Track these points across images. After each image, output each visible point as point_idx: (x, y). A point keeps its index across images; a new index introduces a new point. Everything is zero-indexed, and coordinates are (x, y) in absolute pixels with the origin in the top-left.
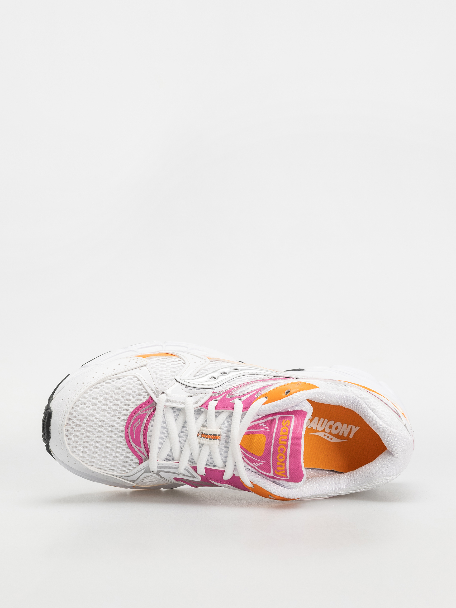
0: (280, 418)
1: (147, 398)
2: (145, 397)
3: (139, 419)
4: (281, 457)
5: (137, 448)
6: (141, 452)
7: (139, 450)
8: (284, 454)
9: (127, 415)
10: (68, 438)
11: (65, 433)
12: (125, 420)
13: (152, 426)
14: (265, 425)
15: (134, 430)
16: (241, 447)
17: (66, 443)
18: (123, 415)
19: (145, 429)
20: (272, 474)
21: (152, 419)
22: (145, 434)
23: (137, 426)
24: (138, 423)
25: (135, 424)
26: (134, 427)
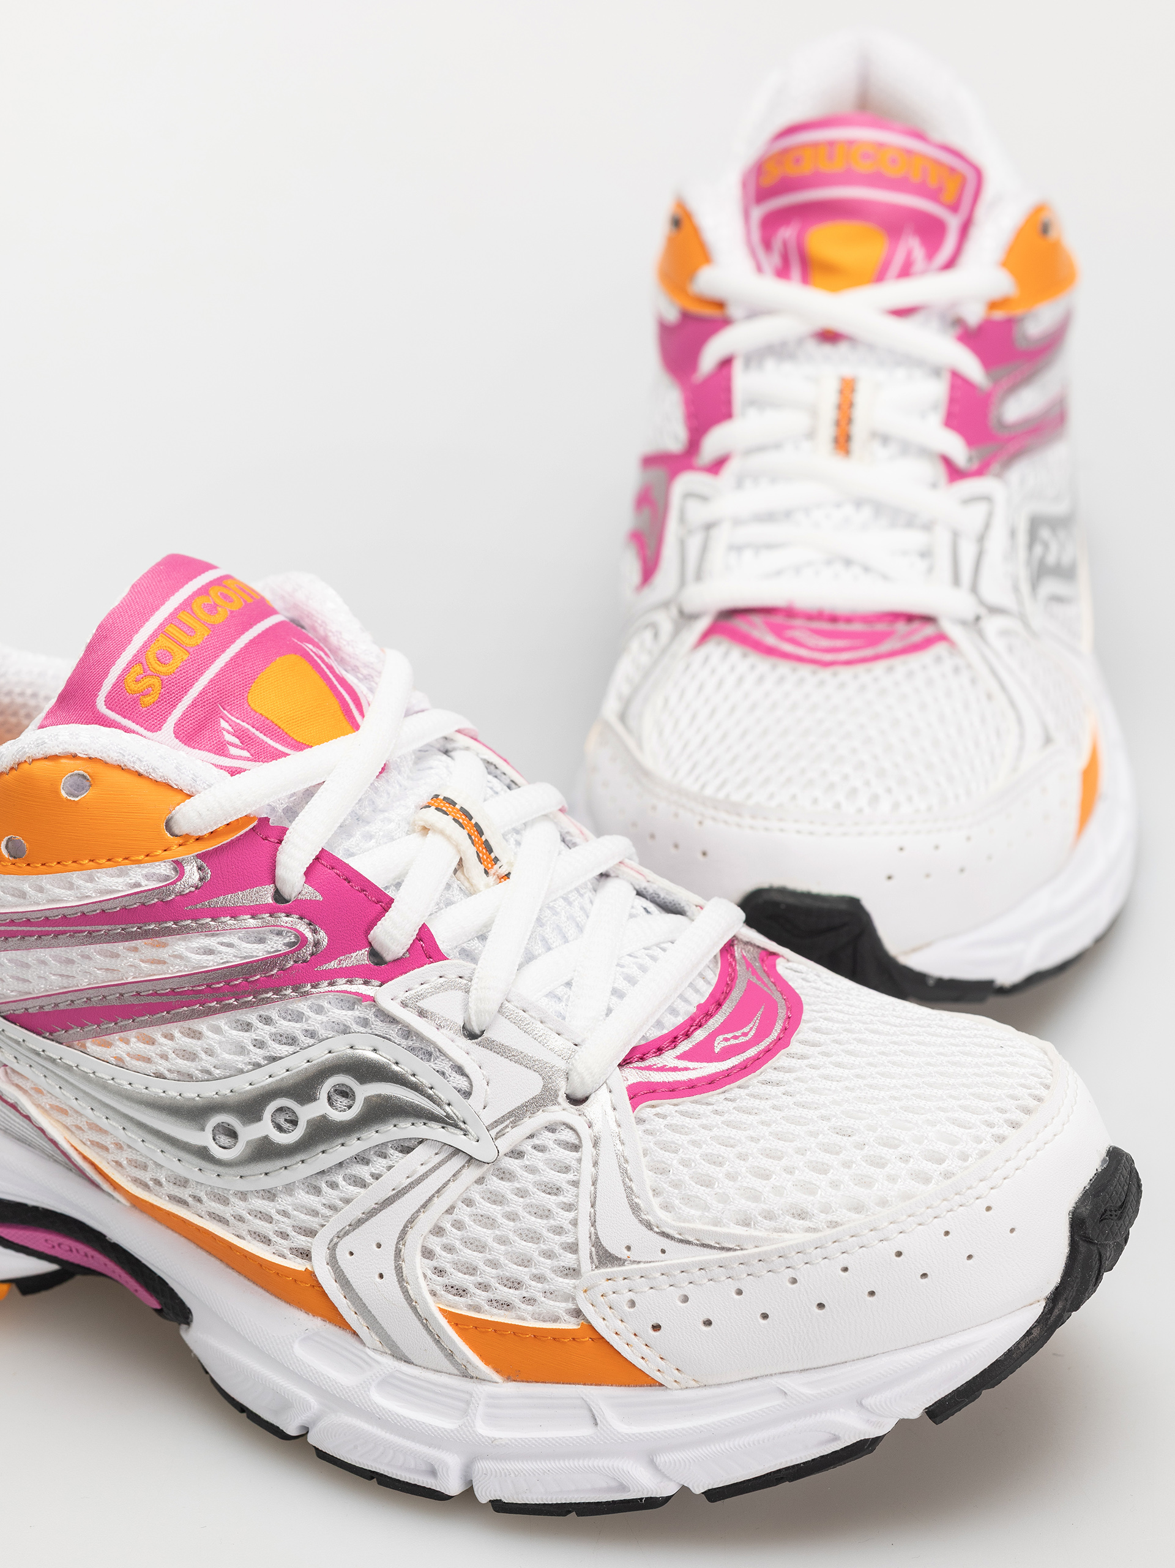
2: (656, 1114)
8: (207, 595)
9: (761, 1081)
12: (777, 1068)
16: (356, 727)
23: (738, 1033)
24: (726, 1040)
25: (737, 1041)
26: (752, 1034)
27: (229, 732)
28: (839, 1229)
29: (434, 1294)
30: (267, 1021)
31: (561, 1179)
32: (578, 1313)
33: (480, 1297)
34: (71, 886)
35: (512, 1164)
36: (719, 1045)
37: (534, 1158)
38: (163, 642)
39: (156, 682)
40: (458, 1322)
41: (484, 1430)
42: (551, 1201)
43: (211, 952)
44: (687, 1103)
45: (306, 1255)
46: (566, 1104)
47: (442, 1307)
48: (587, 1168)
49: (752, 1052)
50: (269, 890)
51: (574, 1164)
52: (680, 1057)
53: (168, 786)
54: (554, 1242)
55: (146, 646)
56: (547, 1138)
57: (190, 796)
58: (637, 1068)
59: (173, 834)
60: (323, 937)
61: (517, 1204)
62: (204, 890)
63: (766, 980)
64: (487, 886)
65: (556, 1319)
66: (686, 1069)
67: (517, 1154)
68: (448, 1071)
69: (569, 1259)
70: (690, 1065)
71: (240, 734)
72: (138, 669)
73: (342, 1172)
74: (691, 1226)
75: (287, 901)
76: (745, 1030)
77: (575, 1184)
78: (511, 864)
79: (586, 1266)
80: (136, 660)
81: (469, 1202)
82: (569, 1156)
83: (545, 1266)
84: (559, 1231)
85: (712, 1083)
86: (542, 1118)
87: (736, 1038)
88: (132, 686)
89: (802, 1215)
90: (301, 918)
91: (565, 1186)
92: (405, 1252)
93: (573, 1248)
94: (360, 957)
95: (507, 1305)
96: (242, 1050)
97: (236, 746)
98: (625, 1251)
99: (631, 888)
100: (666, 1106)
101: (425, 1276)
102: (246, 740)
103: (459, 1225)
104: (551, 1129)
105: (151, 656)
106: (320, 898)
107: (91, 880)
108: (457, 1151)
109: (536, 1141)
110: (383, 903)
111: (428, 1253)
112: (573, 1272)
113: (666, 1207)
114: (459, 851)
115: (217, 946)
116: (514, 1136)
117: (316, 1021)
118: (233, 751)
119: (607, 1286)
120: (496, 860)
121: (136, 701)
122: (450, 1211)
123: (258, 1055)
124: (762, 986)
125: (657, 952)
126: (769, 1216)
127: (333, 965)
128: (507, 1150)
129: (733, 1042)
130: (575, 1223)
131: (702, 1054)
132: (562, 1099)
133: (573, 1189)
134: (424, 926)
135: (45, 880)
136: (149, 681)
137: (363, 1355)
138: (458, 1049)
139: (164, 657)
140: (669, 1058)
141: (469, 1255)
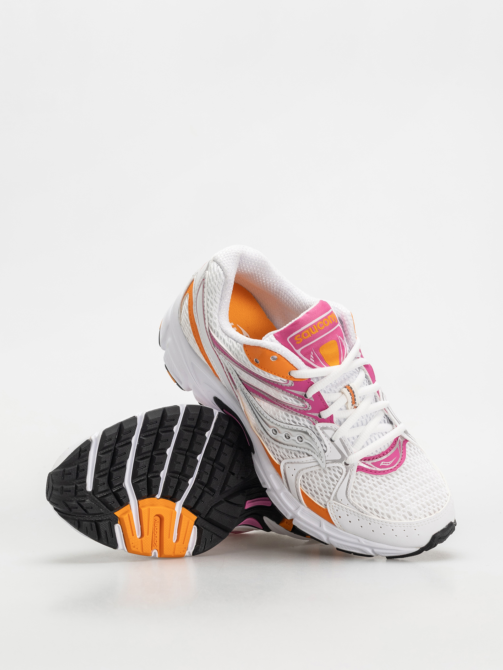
0: (297, 349)
1: (359, 472)
2: (361, 475)
3: (381, 465)
4: (326, 323)
5: (400, 450)
6: (400, 445)
7: (400, 448)
8: (322, 321)
9: (386, 477)
10: (443, 504)
11: (442, 509)
12: (391, 475)
13: (377, 451)
14: (311, 356)
15: (391, 462)
16: (340, 363)
17: (447, 503)
18: (389, 479)
19: (384, 455)
20: (339, 325)
21: (372, 455)
22: (387, 452)
23: (387, 463)
24: (384, 463)
25: (386, 465)
26: (390, 464)
27: (312, 355)
28: (384, 520)
29: (301, 485)
30: (292, 417)
31: (335, 479)
32: (326, 505)
33: (309, 492)
34: (265, 374)
35: (328, 471)
36: (382, 464)
37: (333, 472)
38: (307, 331)
39: (302, 340)
40: (303, 493)
41: (299, 513)
42: (331, 482)
43: (287, 399)
44: (368, 476)
45: (280, 462)
46: (344, 464)
47: (301, 488)
48: (341, 479)
49: (387, 469)
50: (305, 393)
51: (339, 478)
52: (372, 463)
53: (293, 365)
54: (328, 490)
55: (303, 331)
56: (337, 469)
57: (297, 370)
58: (362, 462)
59: (290, 375)
60: (311, 408)
61: (325, 479)
62: (291, 388)
63: (401, 449)
64: (351, 408)
65: (321, 504)
66: (372, 467)
67: (329, 468)
68: (324, 445)
69: (329, 495)
70: (373, 466)
71: (314, 356)
72: (299, 335)
73: (294, 452)
74: (355, 503)
75: (307, 398)
76: (389, 462)
77: (338, 481)
78: (359, 405)
79: (332, 498)
80: (300, 333)
81: (316, 473)
82: (339, 475)
83: (324, 494)
84: (330, 489)
85: (376, 473)
86: (337, 464)
87: (386, 464)
88: (296, 339)
89: (377, 512)
90: (308, 403)
91: (335, 481)
92: (299, 474)
93: (331, 493)
94: (316, 415)
95: (313, 496)
96: (285, 419)
97: (312, 358)
98: (341, 500)
99: (384, 414)
100: (364, 474)
101: (301, 481)
102: (315, 358)
103: (311, 476)
104: (338, 467)
105: (303, 334)
106: (314, 401)
107: (269, 375)
108: (317, 461)
109: (334, 468)
110: (326, 407)
111: (303, 477)
112: (329, 498)
113: (352, 496)
114: (347, 400)
115: (289, 399)
116: (330, 465)
117: (302, 422)
118: (311, 359)
119: (334, 505)
120: (356, 403)
121: (296, 341)
122: (312, 472)
123: (287, 422)
124: (399, 451)
125: (381, 435)
126: (371, 509)
127: (310, 414)
128: (328, 467)
129: (385, 465)
130: (334, 489)
131: (377, 465)
132: (344, 462)
133: (336, 482)
134: (333, 415)
135: (260, 370)
136: (300, 339)
137: (283, 485)
138: (327, 442)
139: (305, 335)
140: (369, 463)
141: (310, 482)
